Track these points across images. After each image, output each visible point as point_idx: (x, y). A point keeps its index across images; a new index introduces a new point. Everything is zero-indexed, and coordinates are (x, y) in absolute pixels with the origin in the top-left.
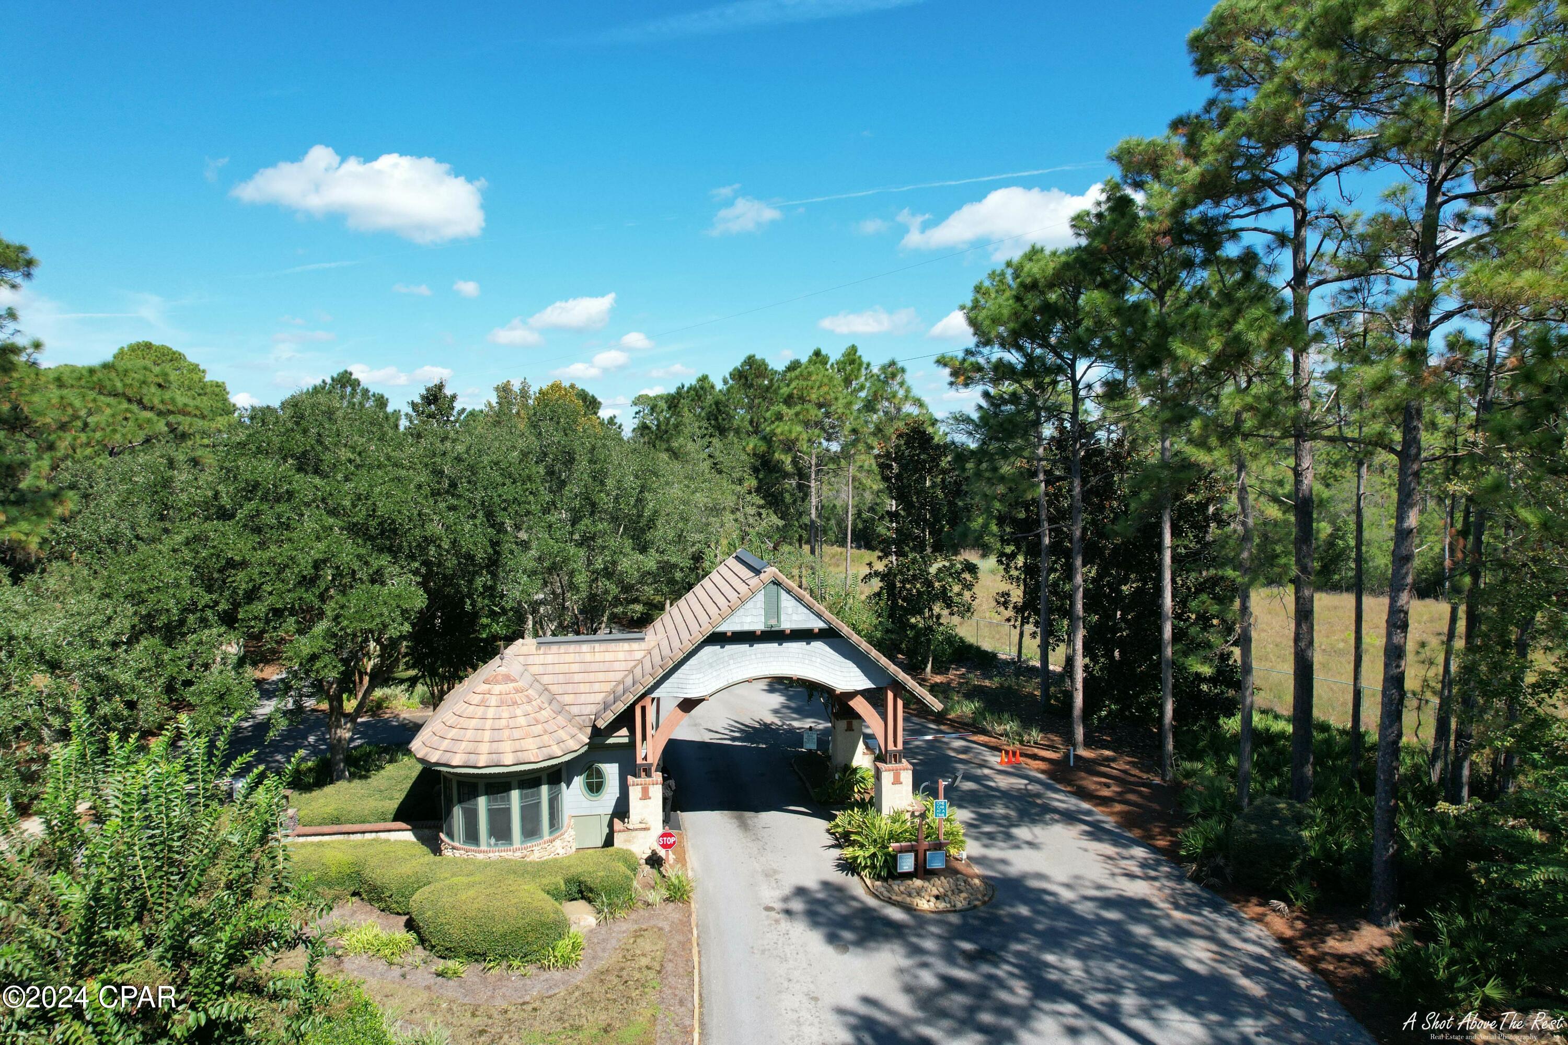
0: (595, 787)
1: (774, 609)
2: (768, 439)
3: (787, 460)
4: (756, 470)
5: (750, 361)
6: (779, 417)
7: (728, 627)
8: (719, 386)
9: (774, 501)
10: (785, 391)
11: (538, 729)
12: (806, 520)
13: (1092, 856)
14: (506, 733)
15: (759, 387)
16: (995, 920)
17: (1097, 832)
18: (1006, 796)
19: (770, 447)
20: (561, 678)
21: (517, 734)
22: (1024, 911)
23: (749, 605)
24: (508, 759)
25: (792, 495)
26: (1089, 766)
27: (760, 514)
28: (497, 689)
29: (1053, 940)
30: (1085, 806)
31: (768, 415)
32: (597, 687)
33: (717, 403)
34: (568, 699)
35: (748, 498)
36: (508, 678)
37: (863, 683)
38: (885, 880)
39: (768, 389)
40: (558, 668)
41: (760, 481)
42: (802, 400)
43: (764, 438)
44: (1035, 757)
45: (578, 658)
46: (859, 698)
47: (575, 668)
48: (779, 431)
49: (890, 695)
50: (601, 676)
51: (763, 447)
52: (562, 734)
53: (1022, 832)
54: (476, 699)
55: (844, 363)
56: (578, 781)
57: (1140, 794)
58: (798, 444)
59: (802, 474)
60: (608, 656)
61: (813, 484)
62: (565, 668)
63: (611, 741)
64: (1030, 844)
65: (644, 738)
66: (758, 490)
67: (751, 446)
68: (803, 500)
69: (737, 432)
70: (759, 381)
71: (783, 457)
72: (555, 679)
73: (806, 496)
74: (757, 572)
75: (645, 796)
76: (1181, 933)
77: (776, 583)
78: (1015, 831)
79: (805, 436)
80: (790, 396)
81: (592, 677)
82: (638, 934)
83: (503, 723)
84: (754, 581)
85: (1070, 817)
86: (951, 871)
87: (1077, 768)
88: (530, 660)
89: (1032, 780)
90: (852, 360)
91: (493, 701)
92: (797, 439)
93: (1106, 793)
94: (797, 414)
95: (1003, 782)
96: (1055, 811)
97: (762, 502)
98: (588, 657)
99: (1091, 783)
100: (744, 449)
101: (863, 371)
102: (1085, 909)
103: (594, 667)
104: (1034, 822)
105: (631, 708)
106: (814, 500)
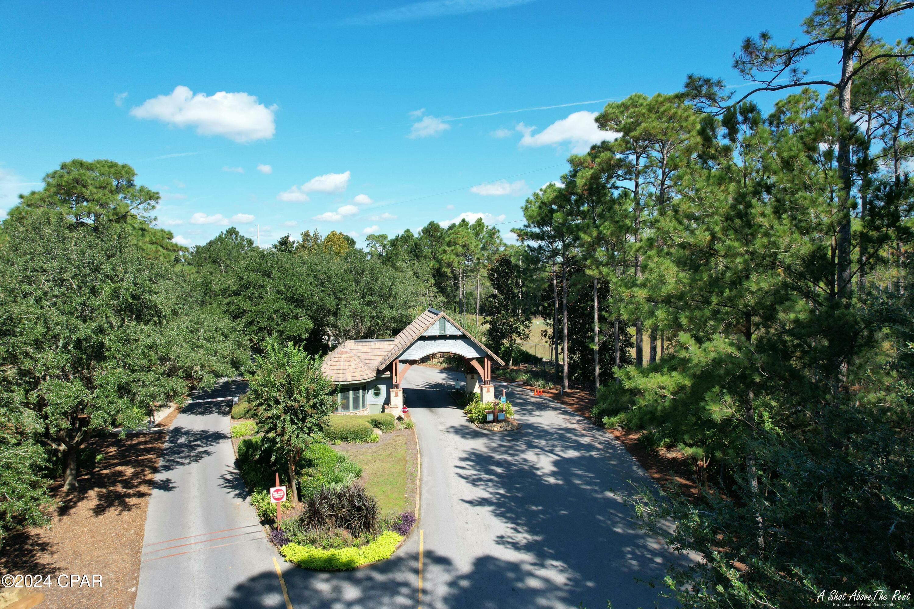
0: (377, 394)
1: (443, 327)
2: (439, 262)
3: (448, 271)
4: (434, 276)
5: (432, 224)
6: (445, 251)
7: (426, 334)
8: (416, 235)
9: (442, 290)
10: (447, 239)
11: (359, 370)
12: (457, 299)
13: (560, 418)
14: (348, 371)
15: (436, 236)
16: (520, 433)
17: (565, 412)
18: (533, 404)
19: (441, 265)
20: (364, 354)
21: (352, 371)
22: (530, 431)
23: (434, 326)
24: (350, 379)
25: (451, 287)
26: (568, 395)
27: (436, 296)
28: (344, 356)
29: (539, 437)
30: (563, 406)
31: (440, 250)
32: (377, 357)
33: (415, 244)
34: (367, 361)
35: (431, 289)
36: (347, 353)
37: (476, 355)
38: (482, 423)
39: (440, 237)
40: (362, 351)
41: (436, 280)
42: (455, 244)
43: (438, 261)
44: (548, 392)
45: (370, 347)
46: (474, 361)
47: (369, 350)
48: (444, 258)
49: (486, 359)
50: (379, 354)
51: (437, 265)
52: (367, 372)
53: (537, 413)
54: (336, 359)
55: (476, 225)
56: (371, 392)
57: (585, 402)
58: (453, 265)
59: (456, 278)
60: (381, 347)
61: (460, 282)
62: (365, 351)
63: (383, 376)
64: (538, 416)
65: (396, 375)
66: (435, 285)
67: (432, 265)
68: (456, 290)
69: (425, 257)
70: (436, 234)
71: (446, 270)
72: (362, 354)
73: (458, 288)
74: (437, 314)
75: (397, 395)
76: (583, 435)
77: (444, 318)
78: (534, 413)
79: (456, 260)
80: (450, 242)
81: (375, 354)
82: (396, 436)
83: (347, 367)
84: (436, 317)
85: (556, 409)
86: (506, 420)
87: (564, 395)
88: (352, 348)
89: (544, 399)
90: (480, 224)
91: (342, 360)
92: (453, 262)
93: (572, 402)
94: (453, 250)
95: (533, 400)
96: (551, 407)
97: (437, 290)
98: (374, 347)
99: (568, 400)
100: (428, 266)
101: (485, 229)
102: (552, 431)
103: (376, 350)
104: (541, 410)
105: (391, 364)
106: (461, 290)
